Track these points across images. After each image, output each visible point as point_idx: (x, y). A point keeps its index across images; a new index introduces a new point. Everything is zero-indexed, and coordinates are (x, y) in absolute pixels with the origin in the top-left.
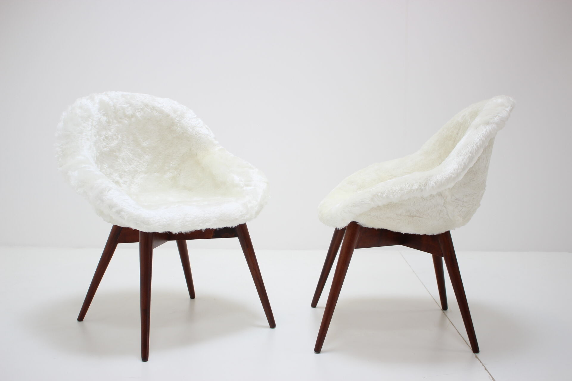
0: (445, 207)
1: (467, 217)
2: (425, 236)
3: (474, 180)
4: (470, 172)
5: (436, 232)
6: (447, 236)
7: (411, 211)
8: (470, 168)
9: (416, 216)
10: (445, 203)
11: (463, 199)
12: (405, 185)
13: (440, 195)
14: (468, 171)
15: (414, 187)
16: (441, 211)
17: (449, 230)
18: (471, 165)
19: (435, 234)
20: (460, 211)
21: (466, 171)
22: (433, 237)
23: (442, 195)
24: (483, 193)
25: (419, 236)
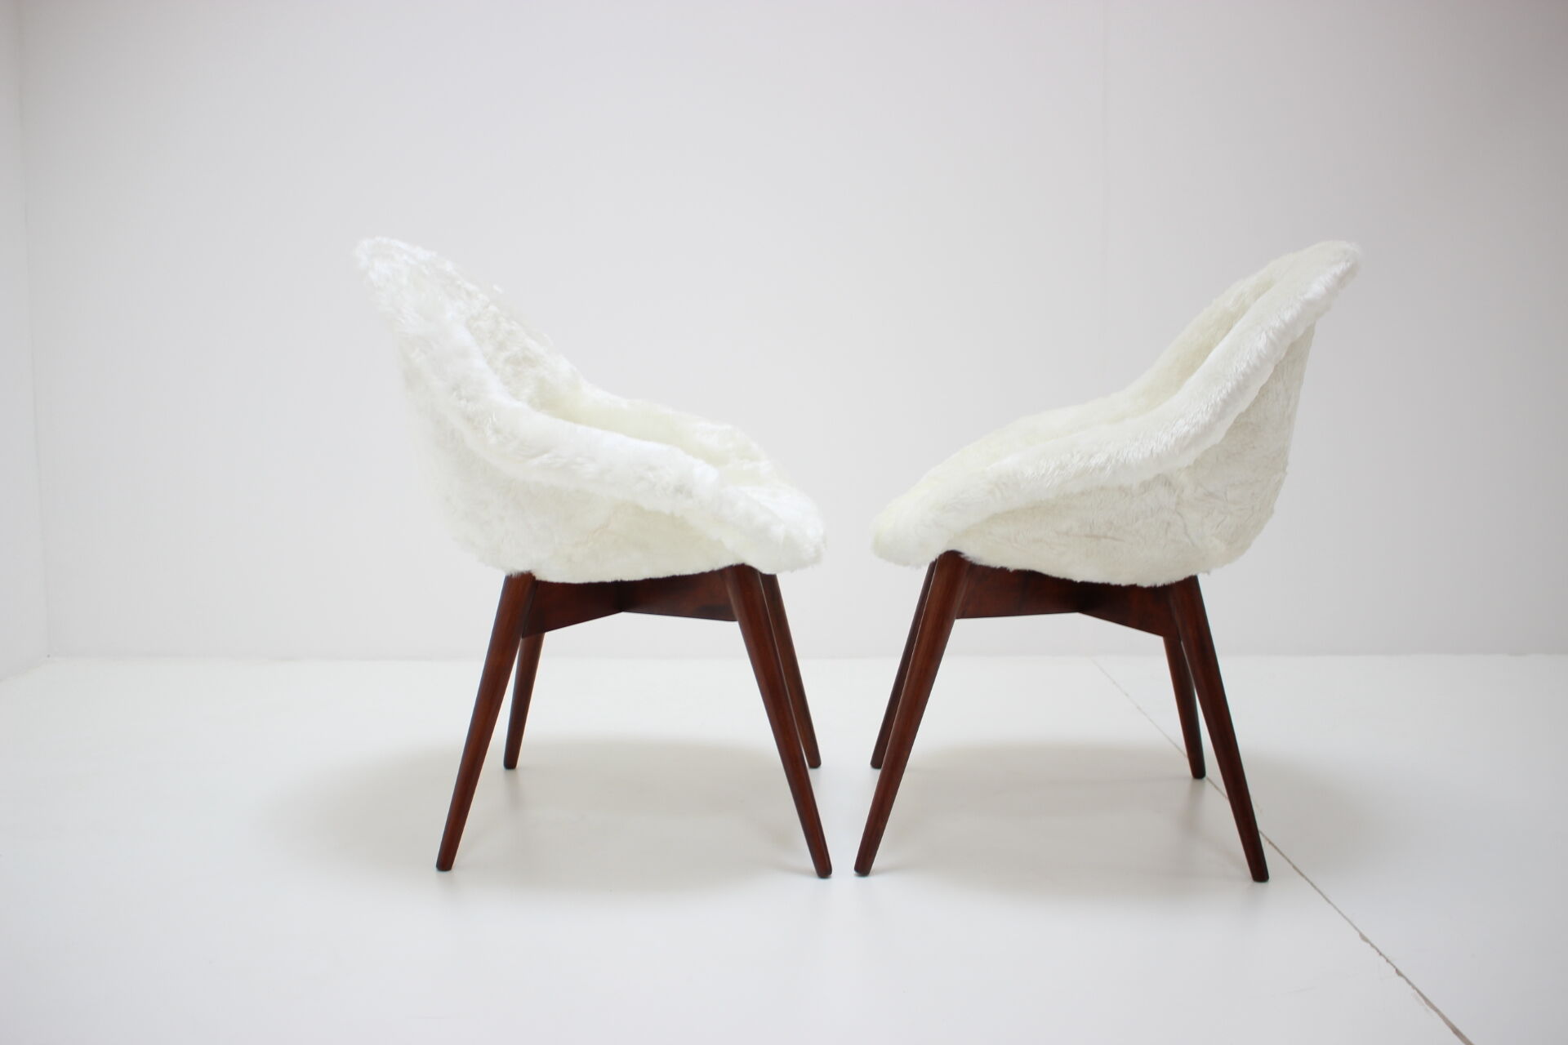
0: (1179, 514)
1: (1238, 541)
2: (1133, 588)
3: (1254, 448)
4: (1240, 425)
5: (1160, 580)
6: (1189, 589)
7: (1093, 523)
8: (1241, 415)
9: (1105, 537)
10: (1178, 504)
11: (1225, 493)
12: (1073, 456)
13: (1165, 484)
14: (1235, 422)
15: (1093, 462)
16: (1169, 524)
17: (1194, 574)
18: (1243, 405)
19: (1159, 584)
20: (1218, 526)
21: (1229, 421)
22: (1153, 590)
23: (1170, 484)
24: (1280, 482)
25: (1118, 588)
